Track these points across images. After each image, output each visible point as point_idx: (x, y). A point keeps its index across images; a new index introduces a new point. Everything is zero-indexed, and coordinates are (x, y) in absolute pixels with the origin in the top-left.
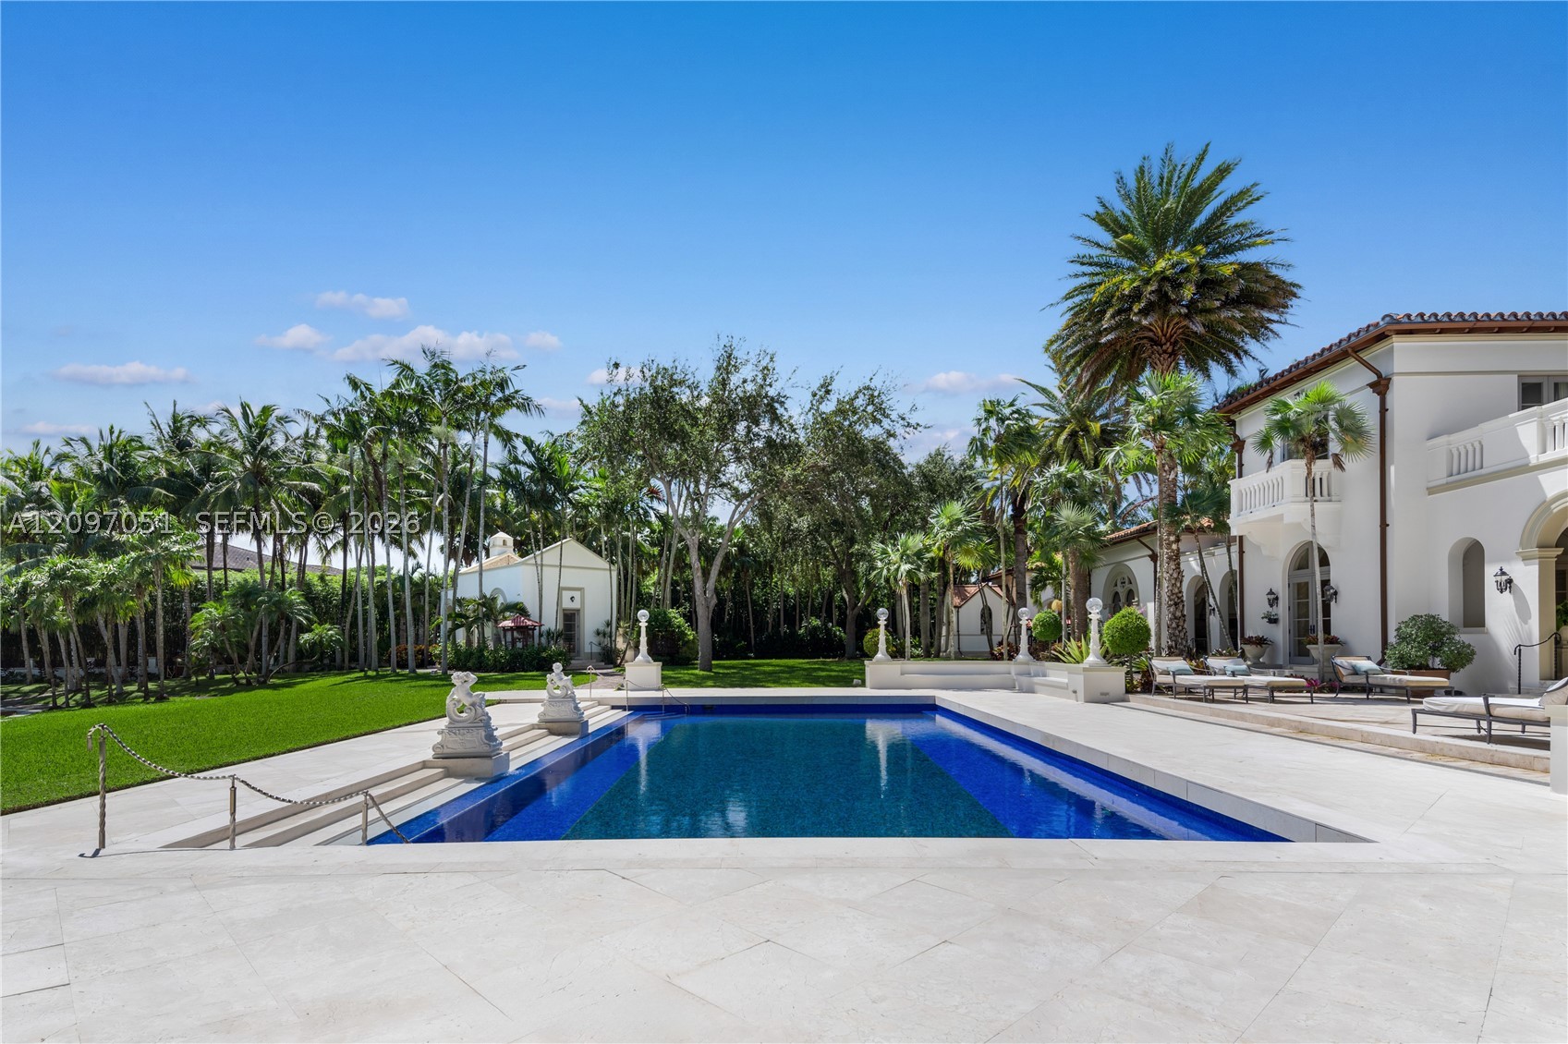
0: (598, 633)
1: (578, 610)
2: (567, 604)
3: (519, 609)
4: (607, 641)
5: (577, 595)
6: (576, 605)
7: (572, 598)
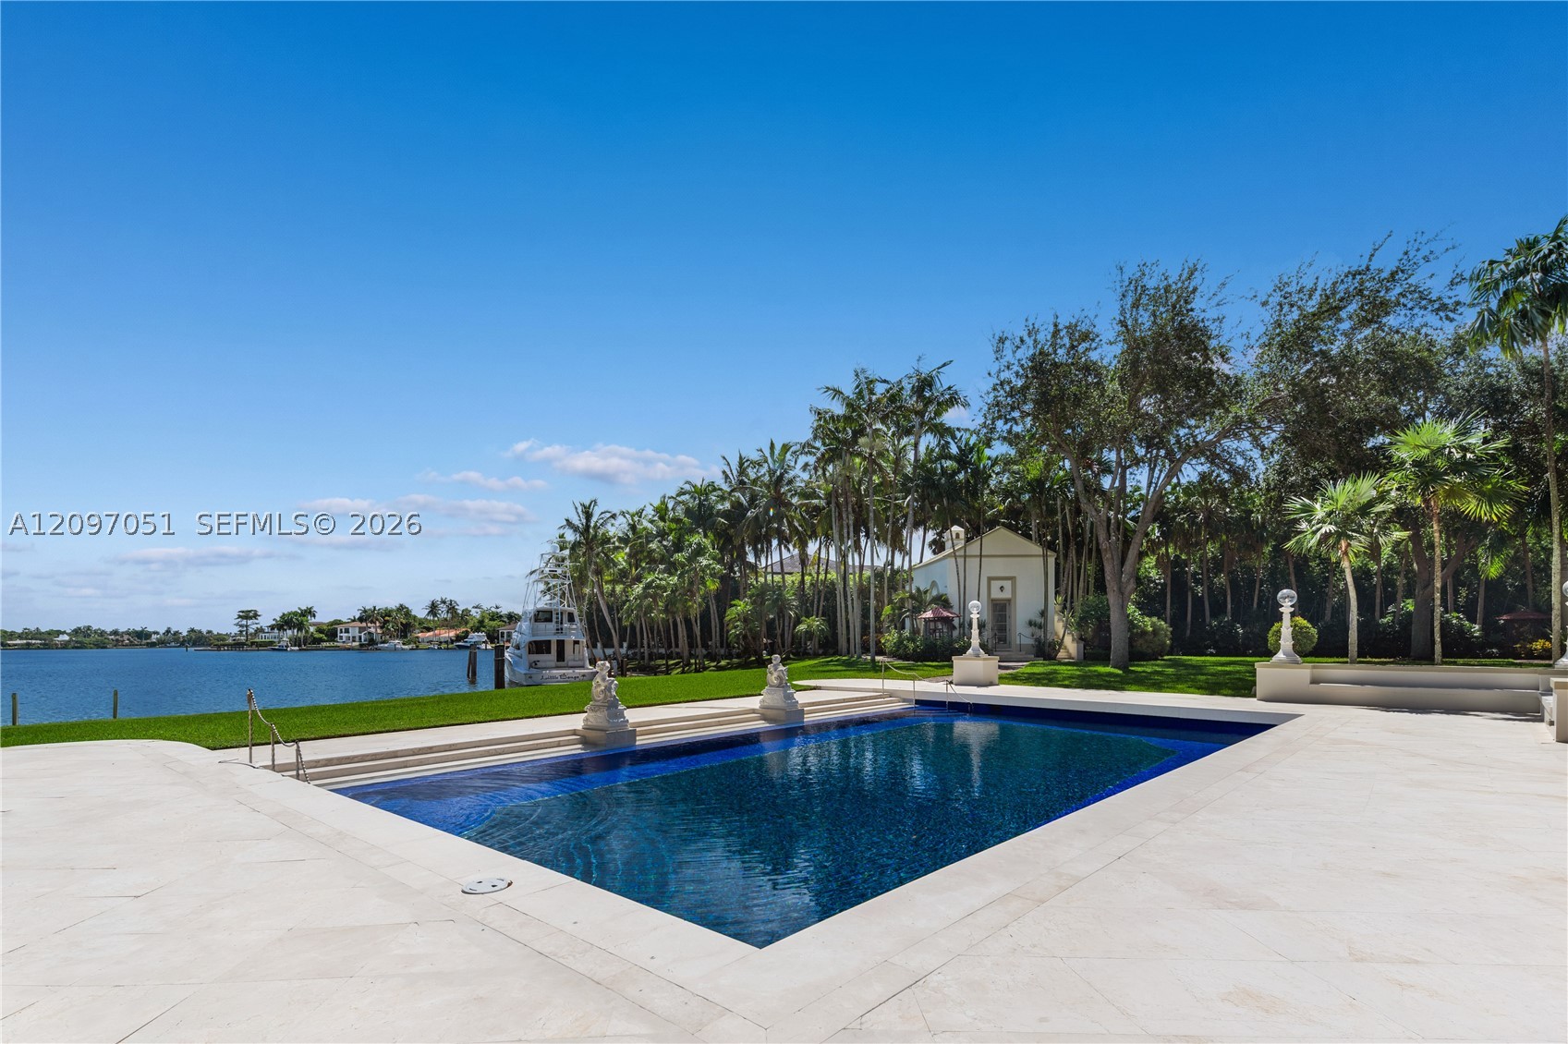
0: (1031, 623)
1: (1009, 600)
2: (996, 594)
3: (943, 601)
4: (1040, 633)
5: (1007, 584)
6: (1007, 595)
7: (1002, 588)
